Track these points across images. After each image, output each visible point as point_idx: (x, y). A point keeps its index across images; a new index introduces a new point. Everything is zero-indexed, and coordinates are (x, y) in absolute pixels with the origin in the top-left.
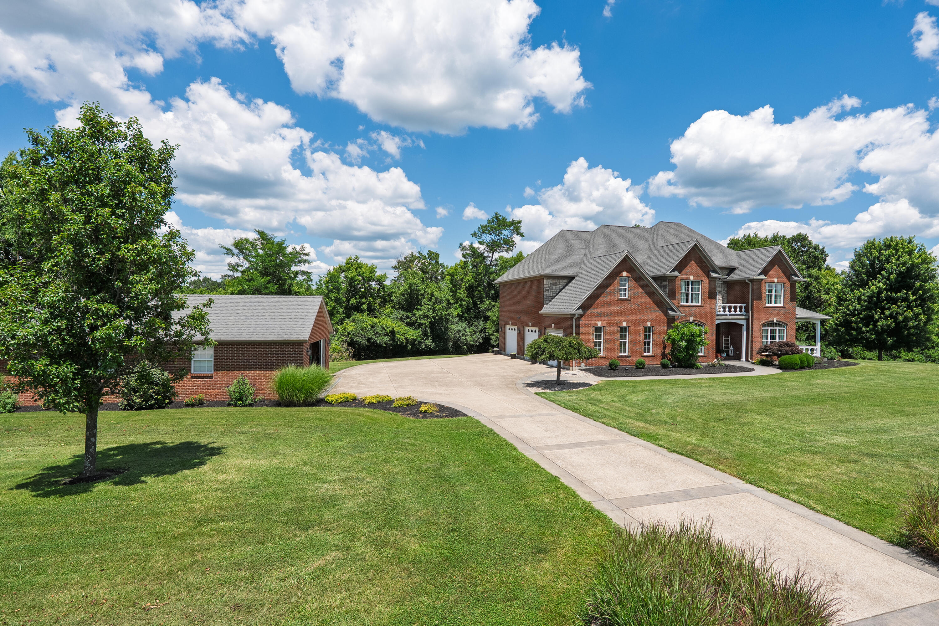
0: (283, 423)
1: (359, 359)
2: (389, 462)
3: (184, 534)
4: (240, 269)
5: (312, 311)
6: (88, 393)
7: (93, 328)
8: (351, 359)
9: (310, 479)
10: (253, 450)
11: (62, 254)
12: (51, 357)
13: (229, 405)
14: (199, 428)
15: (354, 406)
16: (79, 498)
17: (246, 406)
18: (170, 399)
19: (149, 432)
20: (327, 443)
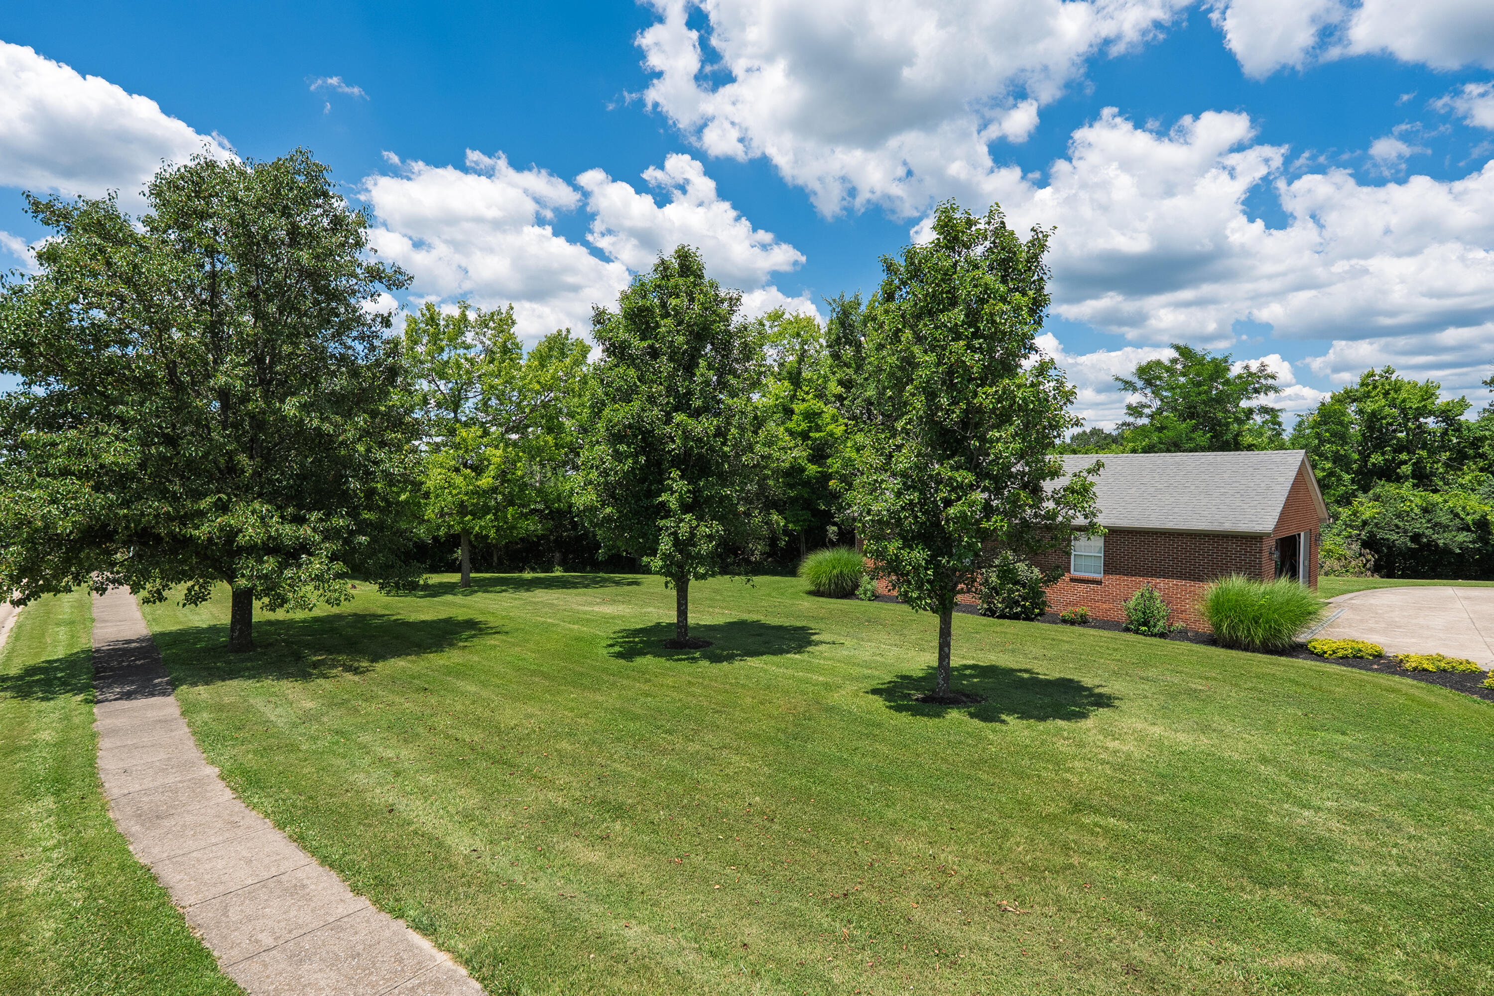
0: (1219, 677)
1: (1390, 575)
2: (1472, 808)
3: (1055, 816)
4: (1147, 411)
5: (1281, 479)
6: (941, 588)
7: (948, 503)
8: (1369, 573)
9: (1273, 791)
10: (1164, 713)
11: (914, 408)
12: (904, 539)
13: (1127, 630)
14: (1080, 659)
15: (1376, 670)
16: (931, 723)
17: (1155, 635)
18: (1041, 610)
19: (1013, 651)
20: (1312, 732)
